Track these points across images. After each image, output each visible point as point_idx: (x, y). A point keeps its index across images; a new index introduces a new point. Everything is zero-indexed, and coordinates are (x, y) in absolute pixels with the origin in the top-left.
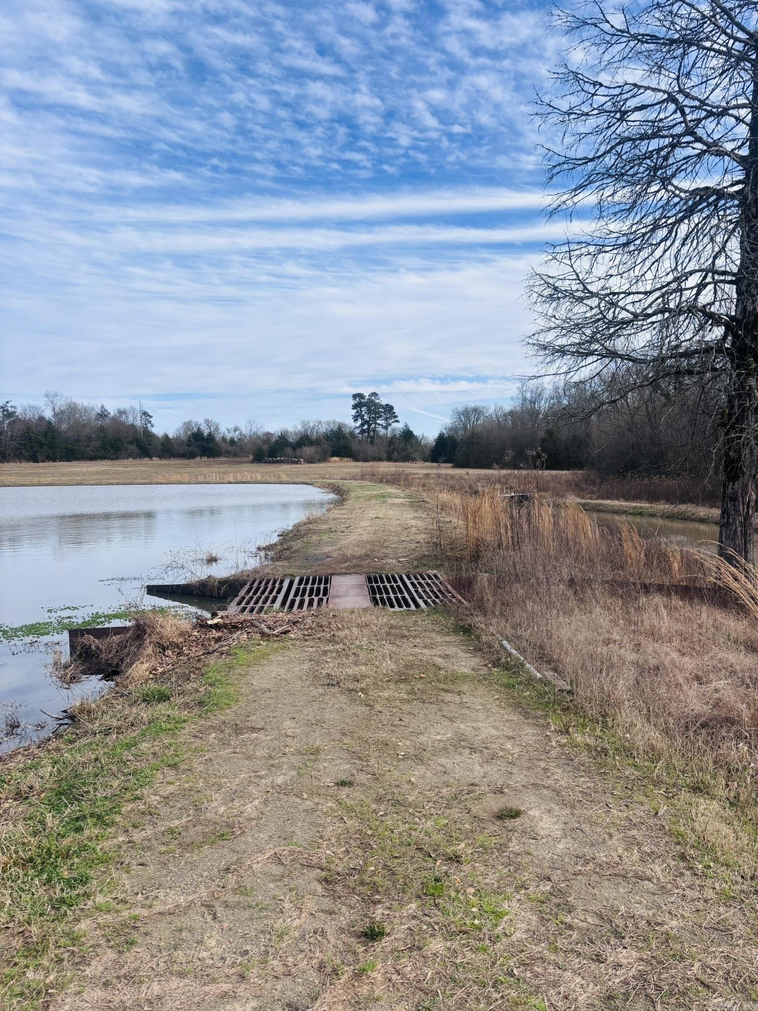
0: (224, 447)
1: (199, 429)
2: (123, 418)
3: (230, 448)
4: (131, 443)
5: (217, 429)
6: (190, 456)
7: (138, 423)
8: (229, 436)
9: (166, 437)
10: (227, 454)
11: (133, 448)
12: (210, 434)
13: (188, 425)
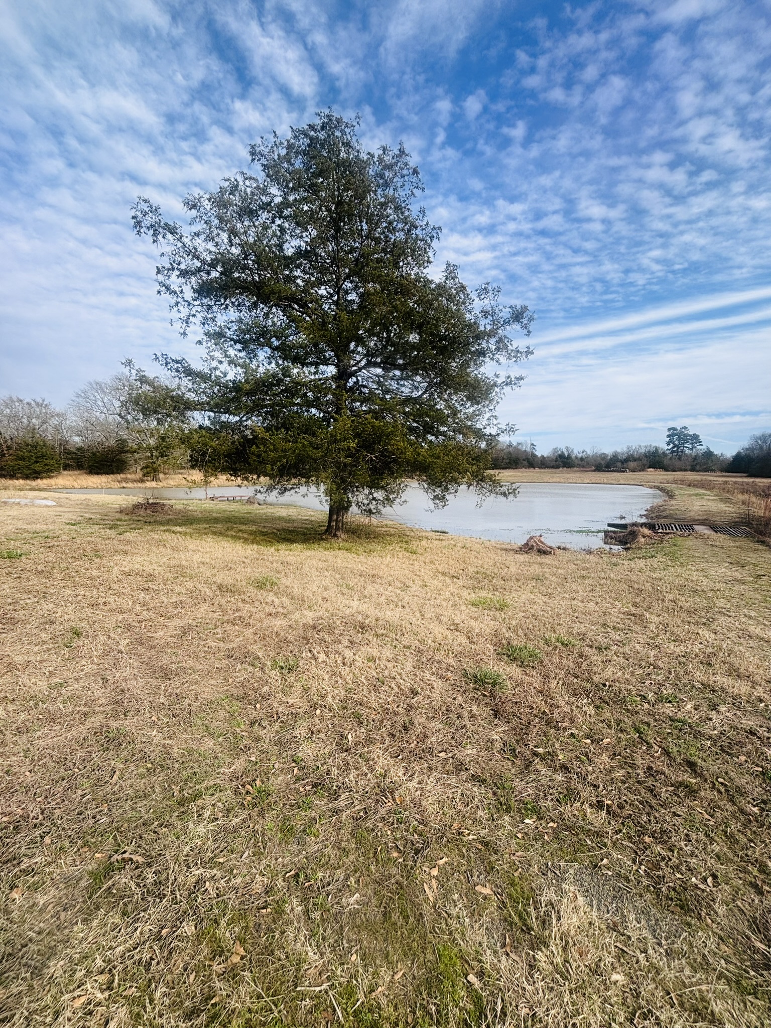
0: (577, 462)
1: (562, 452)
2: (520, 447)
3: (580, 463)
4: (524, 460)
5: (572, 451)
6: (557, 467)
7: (528, 450)
8: (580, 456)
9: (543, 456)
10: (579, 466)
11: (525, 463)
12: (569, 455)
13: (555, 450)
